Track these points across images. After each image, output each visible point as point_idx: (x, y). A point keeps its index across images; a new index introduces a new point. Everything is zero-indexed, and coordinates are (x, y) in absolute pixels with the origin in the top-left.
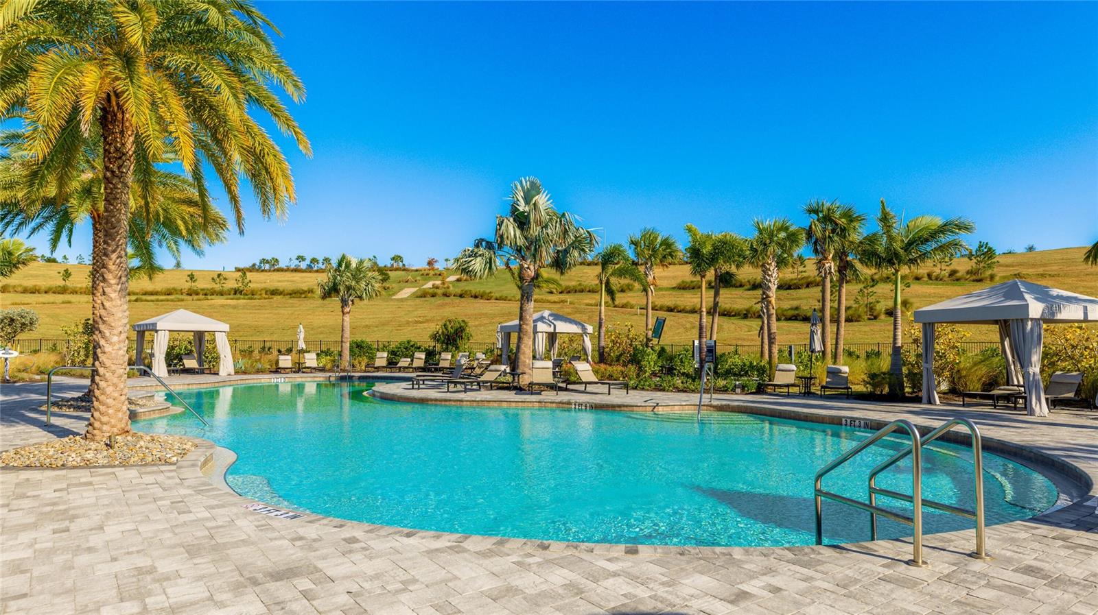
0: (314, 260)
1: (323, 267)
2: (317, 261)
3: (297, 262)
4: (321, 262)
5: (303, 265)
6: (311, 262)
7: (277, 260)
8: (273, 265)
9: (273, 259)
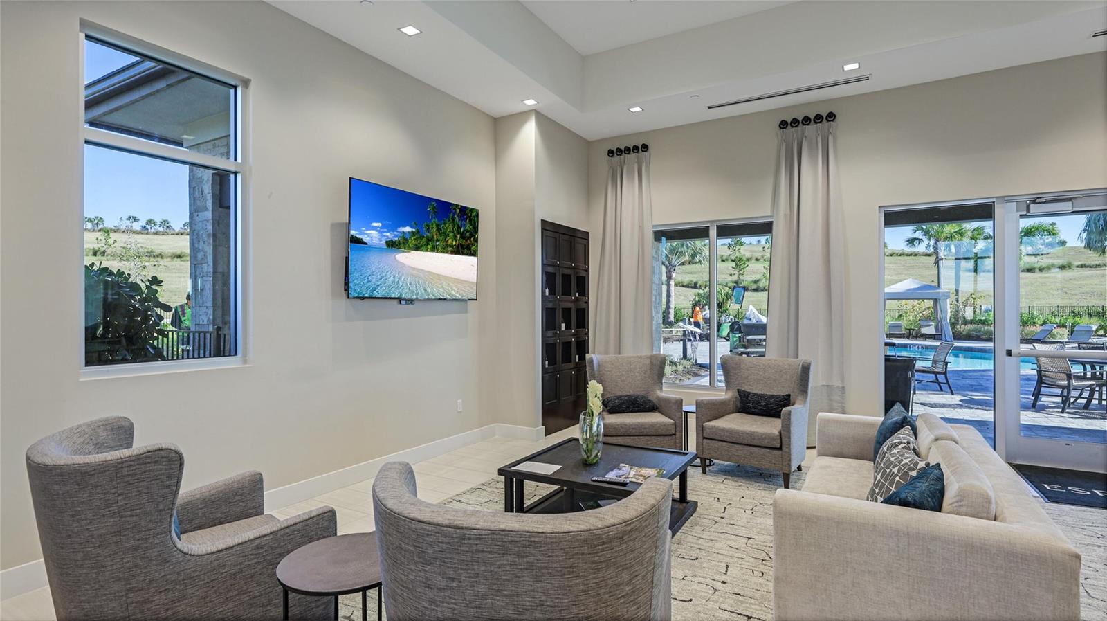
0: (150, 222)
1: (161, 229)
2: (155, 223)
3: (128, 223)
4: (158, 223)
5: (136, 226)
6: (147, 224)
7: (101, 219)
8: (97, 224)
9: (97, 217)
